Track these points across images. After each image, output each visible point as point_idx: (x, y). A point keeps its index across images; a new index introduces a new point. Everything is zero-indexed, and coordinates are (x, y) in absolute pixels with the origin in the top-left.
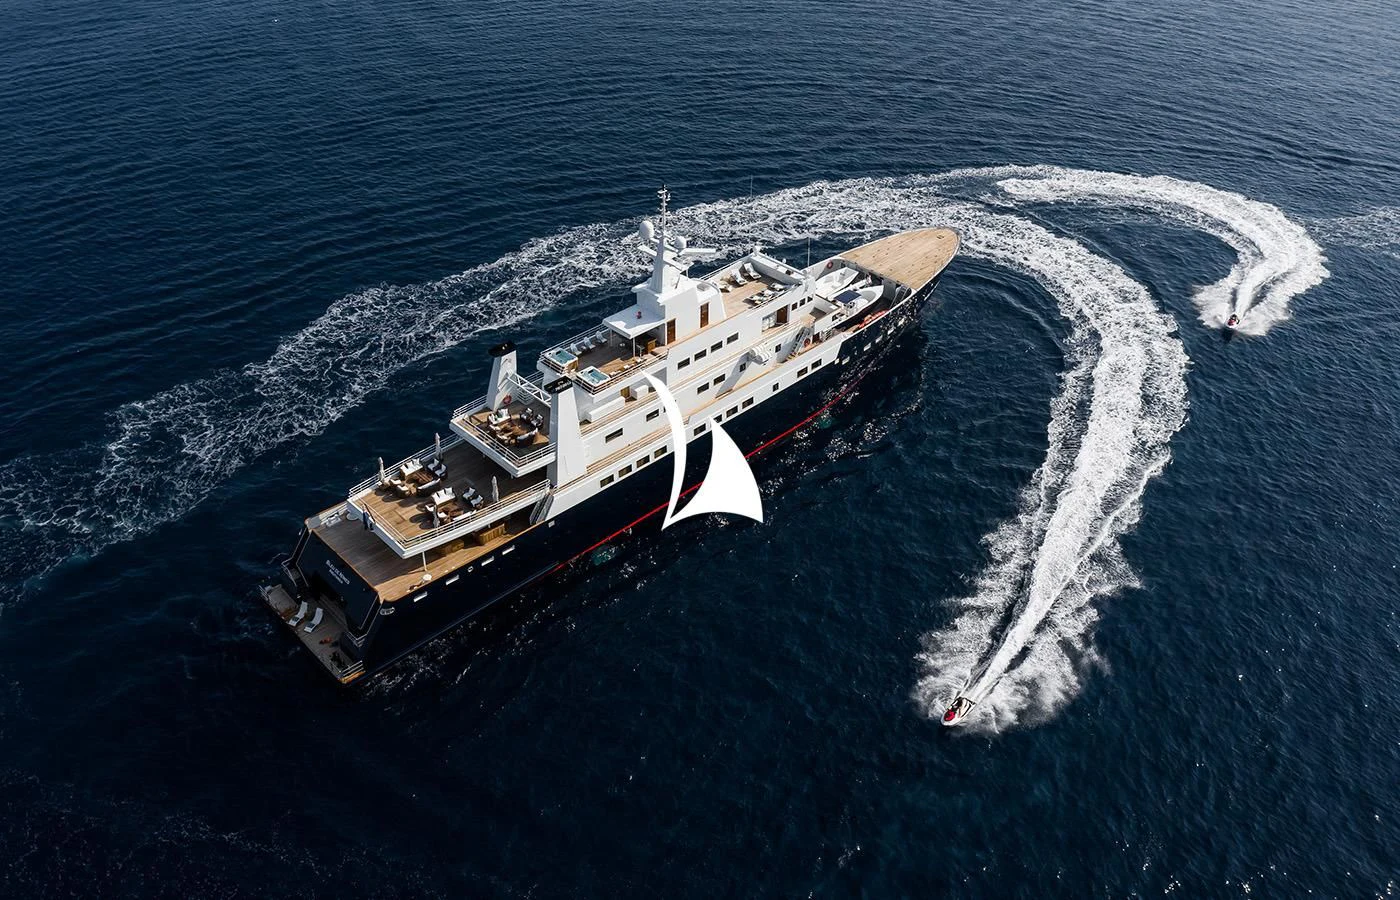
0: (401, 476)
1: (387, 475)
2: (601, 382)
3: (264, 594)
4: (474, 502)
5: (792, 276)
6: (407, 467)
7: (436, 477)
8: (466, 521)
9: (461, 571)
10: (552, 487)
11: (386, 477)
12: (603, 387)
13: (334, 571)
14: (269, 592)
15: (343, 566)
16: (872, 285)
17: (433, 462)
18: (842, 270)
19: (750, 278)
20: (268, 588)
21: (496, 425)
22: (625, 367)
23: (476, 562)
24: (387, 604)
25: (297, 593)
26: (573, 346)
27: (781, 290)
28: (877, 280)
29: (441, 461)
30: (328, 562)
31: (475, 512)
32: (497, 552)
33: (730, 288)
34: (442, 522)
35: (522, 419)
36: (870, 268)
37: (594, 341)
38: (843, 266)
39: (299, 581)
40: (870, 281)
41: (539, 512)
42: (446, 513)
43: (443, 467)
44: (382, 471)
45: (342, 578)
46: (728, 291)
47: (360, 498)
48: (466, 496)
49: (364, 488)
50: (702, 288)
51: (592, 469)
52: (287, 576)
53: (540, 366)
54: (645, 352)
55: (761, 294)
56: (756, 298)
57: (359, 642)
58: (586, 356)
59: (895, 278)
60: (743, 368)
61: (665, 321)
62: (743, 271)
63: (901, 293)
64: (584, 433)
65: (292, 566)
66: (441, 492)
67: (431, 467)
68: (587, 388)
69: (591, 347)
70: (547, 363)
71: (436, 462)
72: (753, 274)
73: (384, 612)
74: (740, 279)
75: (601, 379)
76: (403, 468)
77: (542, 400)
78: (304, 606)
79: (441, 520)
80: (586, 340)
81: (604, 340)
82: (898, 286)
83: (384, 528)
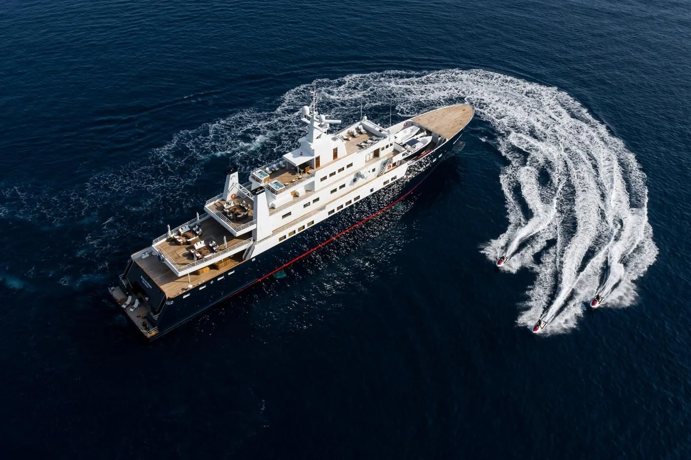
0: (179, 234)
1: (172, 233)
2: (281, 189)
3: (110, 291)
4: (214, 249)
5: (382, 133)
6: (182, 229)
7: (196, 235)
8: (210, 258)
9: (207, 283)
10: (254, 240)
11: (171, 234)
12: (281, 191)
13: (144, 282)
14: (113, 290)
15: (149, 280)
16: (426, 136)
17: (195, 227)
18: (412, 127)
19: (361, 133)
20: (112, 288)
21: (227, 209)
22: (293, 180)
23: (215, 279)
24: (170, 299)
25: (127, 291)
26: (267, 169)
27: (376, 140)
28: (429, 133)
29: (199, 226)
30: (142, 277)
31: (215, 254)
32: (226, 274)
33: (350, 139)
34: (198, 258)
35: (240, 206)
36: (426, 127)
37: (279, 166)
38: (412, 125)
39: (128, 285)
40: (426, 134)
41: (247, 254)
42: (201, 254)
43: (201, 230)
44: (169, 231)
45: (148, 285)
46: (349, 140)
47: (158, 244)
48: (211, 245)
49: (160, 239)
50: (334, 139)
51: (275, 232)
52: (122, 283)
53: (250, 179)
54: (304, 172)
55: (366, 142)
56: (363, 144)
57: (156, 317)
58: (274, 174)
59: (438, 132)
60: (355, 180)
61: (314, 157)
62: (358, 129)
63: (441, 140)
64: (271, 214)
65: (124, 278)
66: (199, 243)
67: (194, 229)
68: (273, 191)
69: (277, 169)
70: (254, 177)
71: (197, 227)
72: (363, 130)
73: (168, 303)
74: (355, 133)
75: (280, 187)
76: (180, 230)
77: (250, 197)
78: (130, 298)
79: (198, 257)
80: (274, 166)
81: (283, 166)
82: (440, 136)
83: (169, 261)
